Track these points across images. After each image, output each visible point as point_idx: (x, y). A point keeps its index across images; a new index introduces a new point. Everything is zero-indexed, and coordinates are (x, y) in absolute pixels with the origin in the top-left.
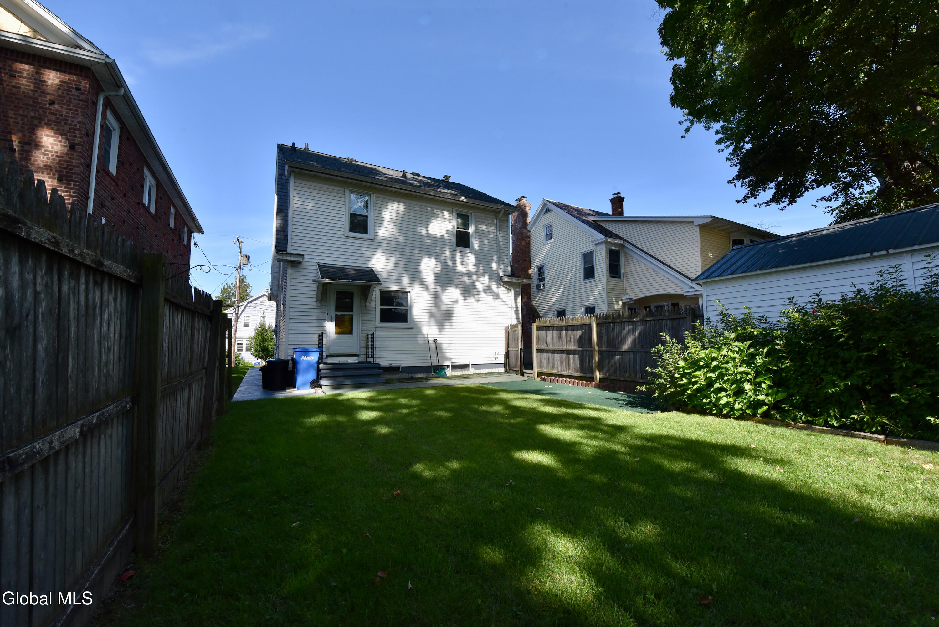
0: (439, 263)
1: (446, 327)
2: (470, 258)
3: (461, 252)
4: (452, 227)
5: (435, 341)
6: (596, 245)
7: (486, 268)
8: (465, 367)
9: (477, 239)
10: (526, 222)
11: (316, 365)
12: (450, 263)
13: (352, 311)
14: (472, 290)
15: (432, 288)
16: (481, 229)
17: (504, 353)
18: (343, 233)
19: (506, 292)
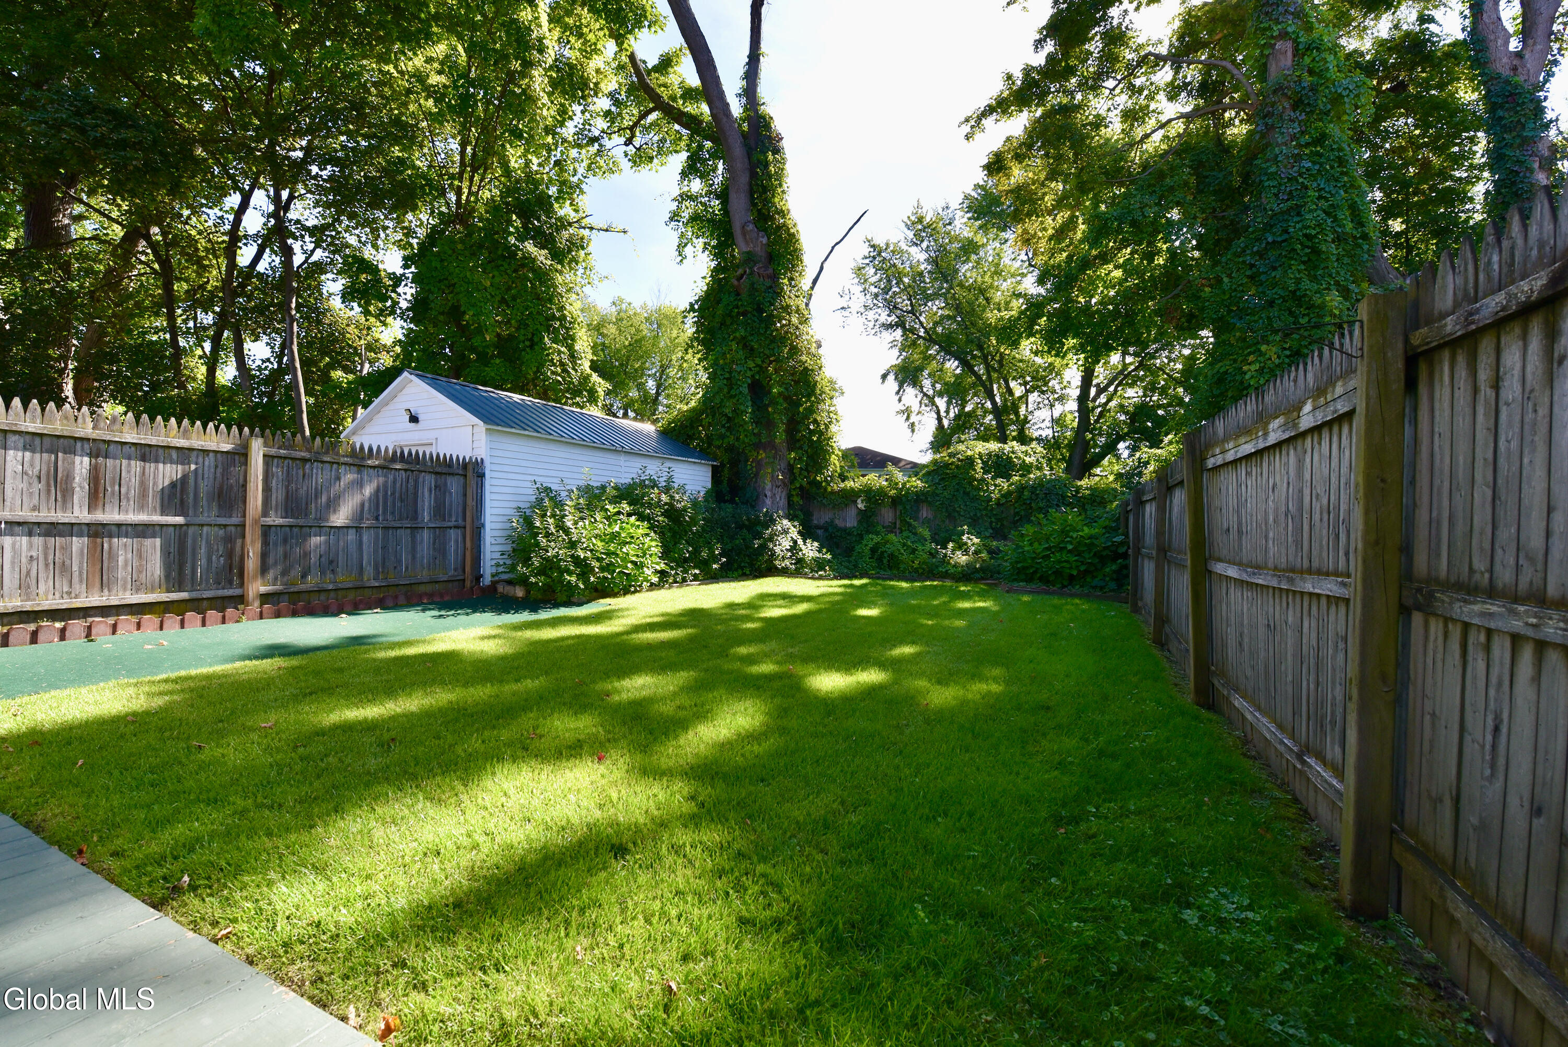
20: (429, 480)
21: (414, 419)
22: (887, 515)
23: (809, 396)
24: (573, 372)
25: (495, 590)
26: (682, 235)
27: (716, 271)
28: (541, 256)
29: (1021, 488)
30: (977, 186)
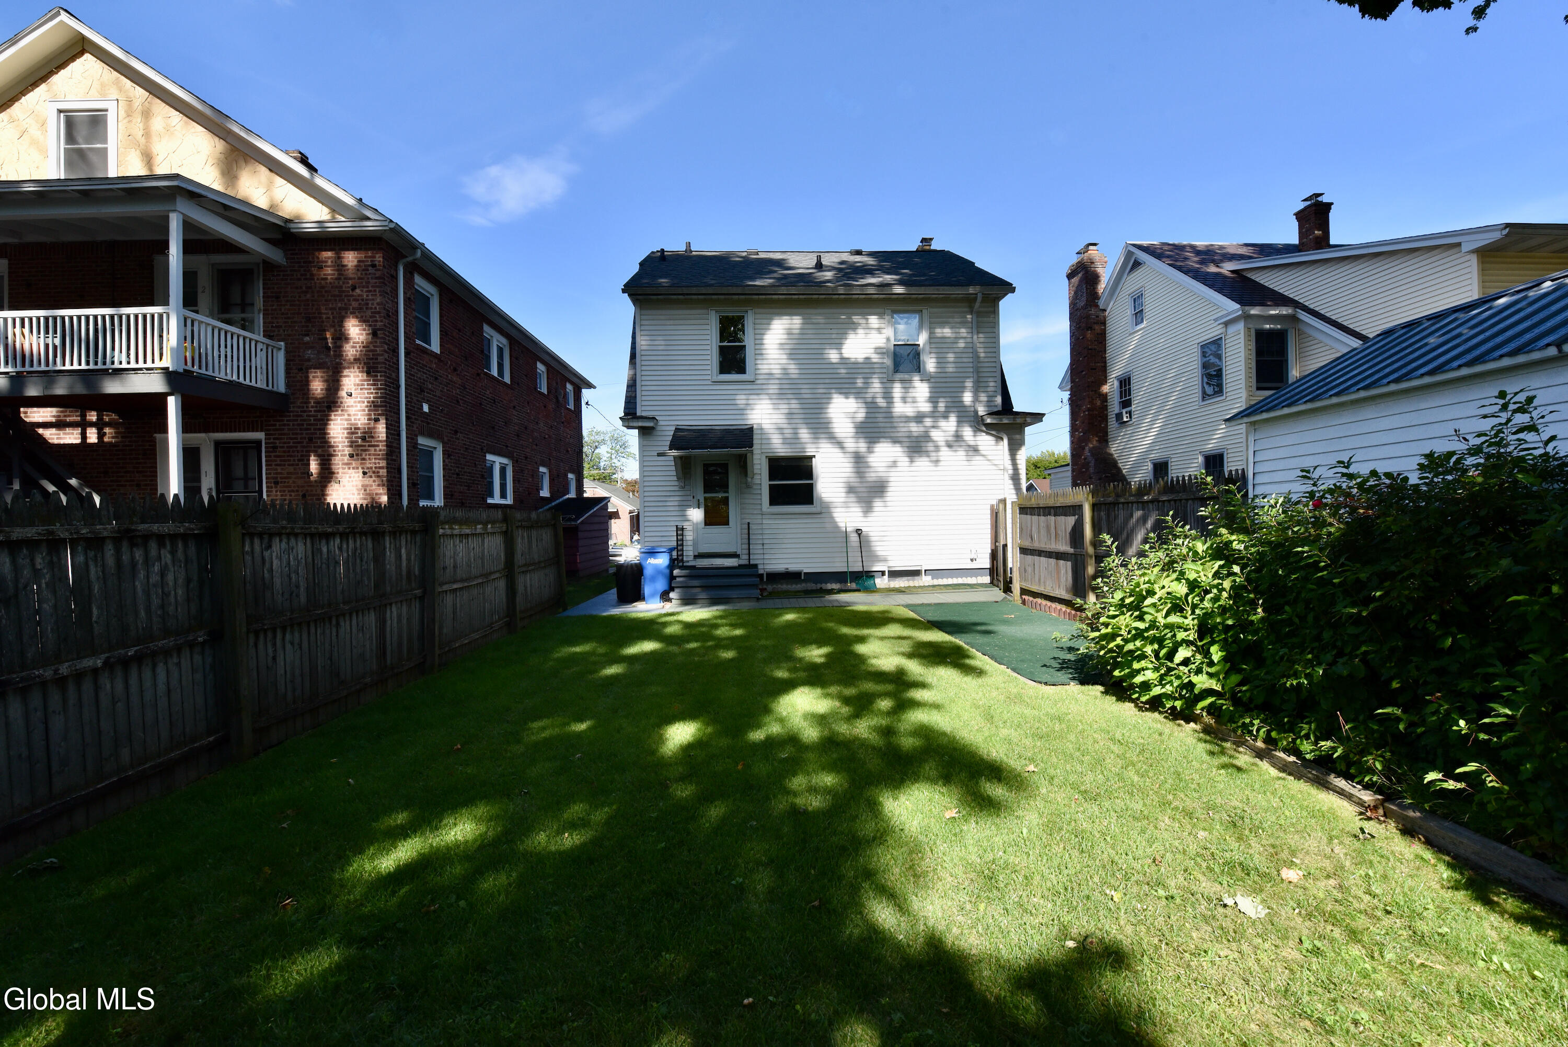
0: (864, 405)
1: (876, 509)
2: (918, 390)
3: (902, 381)
4: (885, 341)
5: (859, 532)
6: (1227, 324)
7: (949, 404)
8: (915, 573)
9: (933, 355)
10: (1097, 293)
11: (668, 571)
12: (881, 402)
13: (727, 492)
14: (923, 444)
15: (851, 445)
16: (939, 335)
17: (990, 551)
18: (709, 377)
19: (993, 442)
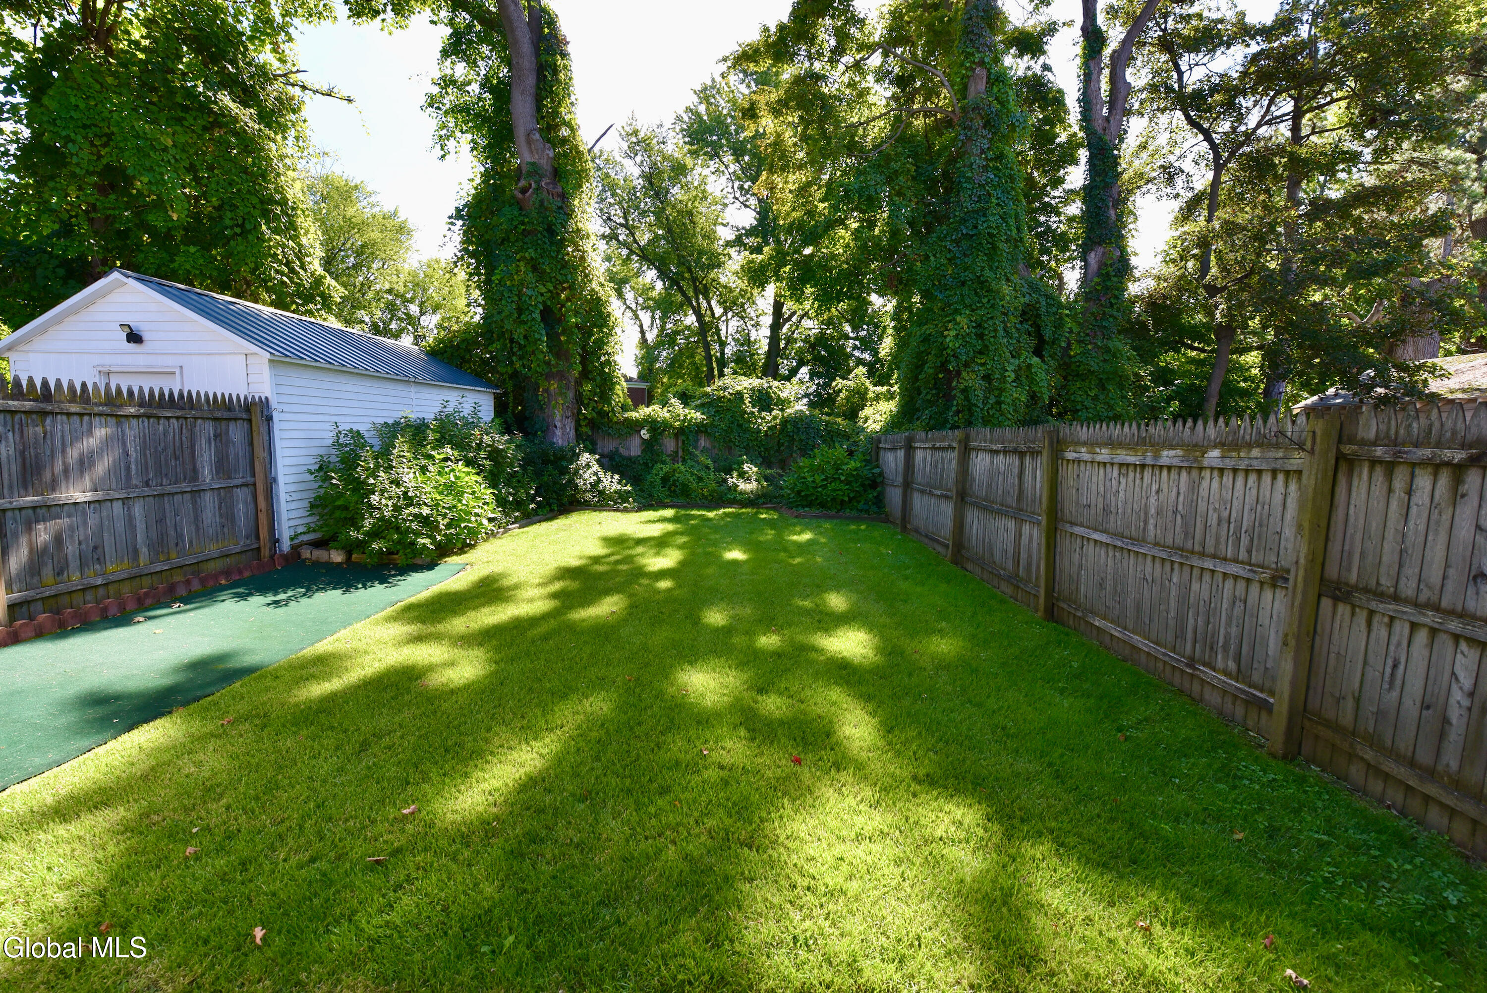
20: (206, 429)
21: (134, 337)
22: (669, 444)
23: (601, 327)
24: (302, 272)
25: (299, 555)
26: (444, 126)
27: (486, 176)
28: (246, 116)
29: (785, 422)
30: (688, 110)
